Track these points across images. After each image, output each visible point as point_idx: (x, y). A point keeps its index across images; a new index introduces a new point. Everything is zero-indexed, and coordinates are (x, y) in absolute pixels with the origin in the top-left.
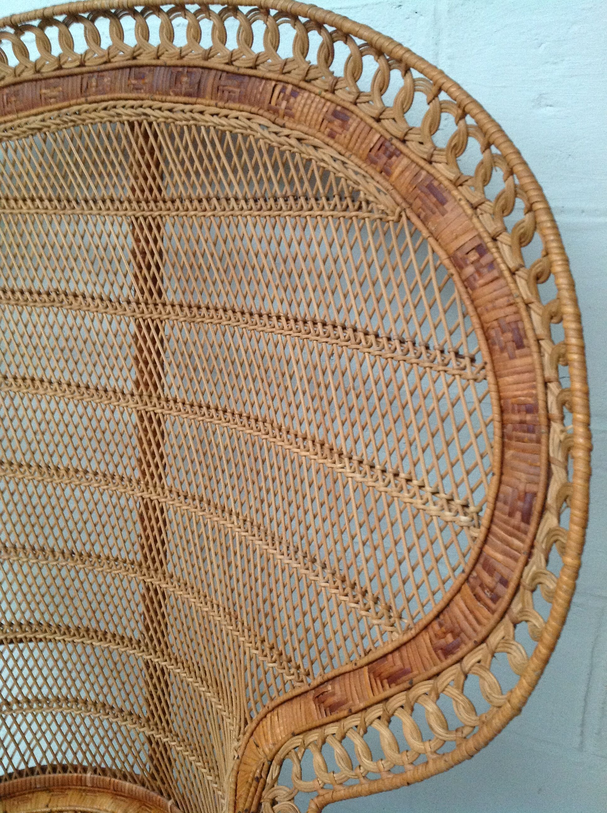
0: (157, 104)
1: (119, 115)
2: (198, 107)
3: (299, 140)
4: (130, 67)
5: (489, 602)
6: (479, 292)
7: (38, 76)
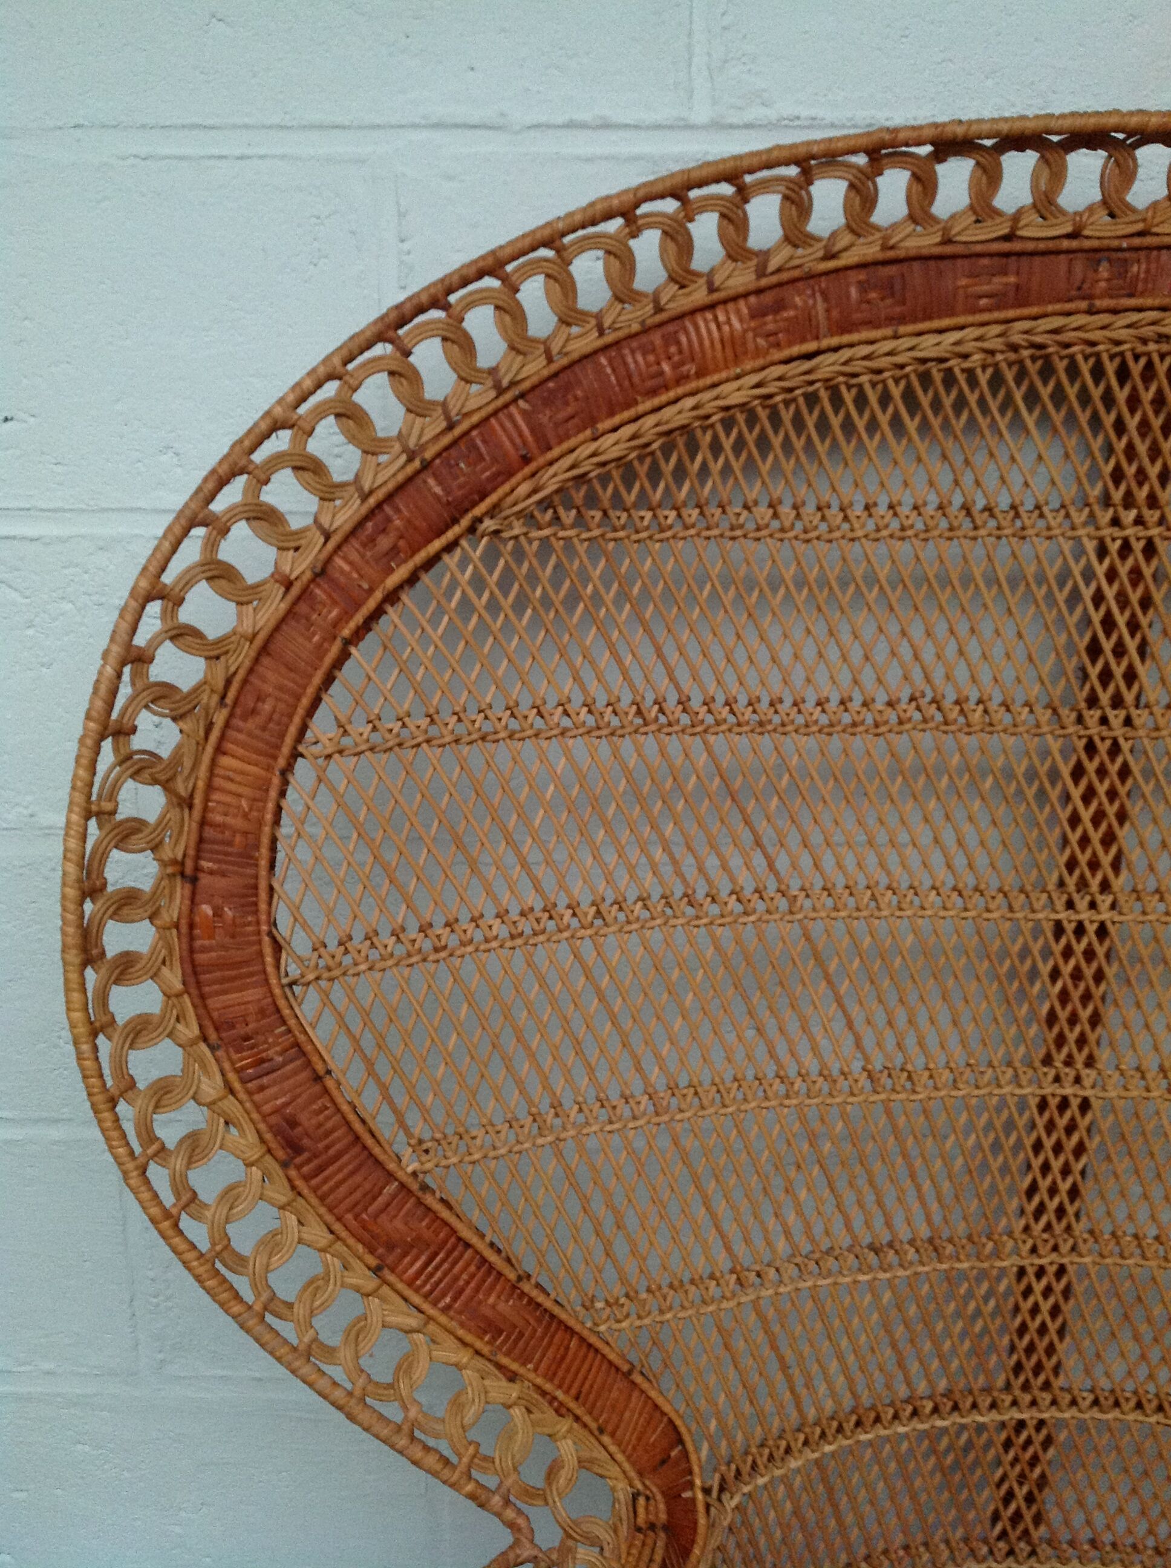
7: (947, 249)
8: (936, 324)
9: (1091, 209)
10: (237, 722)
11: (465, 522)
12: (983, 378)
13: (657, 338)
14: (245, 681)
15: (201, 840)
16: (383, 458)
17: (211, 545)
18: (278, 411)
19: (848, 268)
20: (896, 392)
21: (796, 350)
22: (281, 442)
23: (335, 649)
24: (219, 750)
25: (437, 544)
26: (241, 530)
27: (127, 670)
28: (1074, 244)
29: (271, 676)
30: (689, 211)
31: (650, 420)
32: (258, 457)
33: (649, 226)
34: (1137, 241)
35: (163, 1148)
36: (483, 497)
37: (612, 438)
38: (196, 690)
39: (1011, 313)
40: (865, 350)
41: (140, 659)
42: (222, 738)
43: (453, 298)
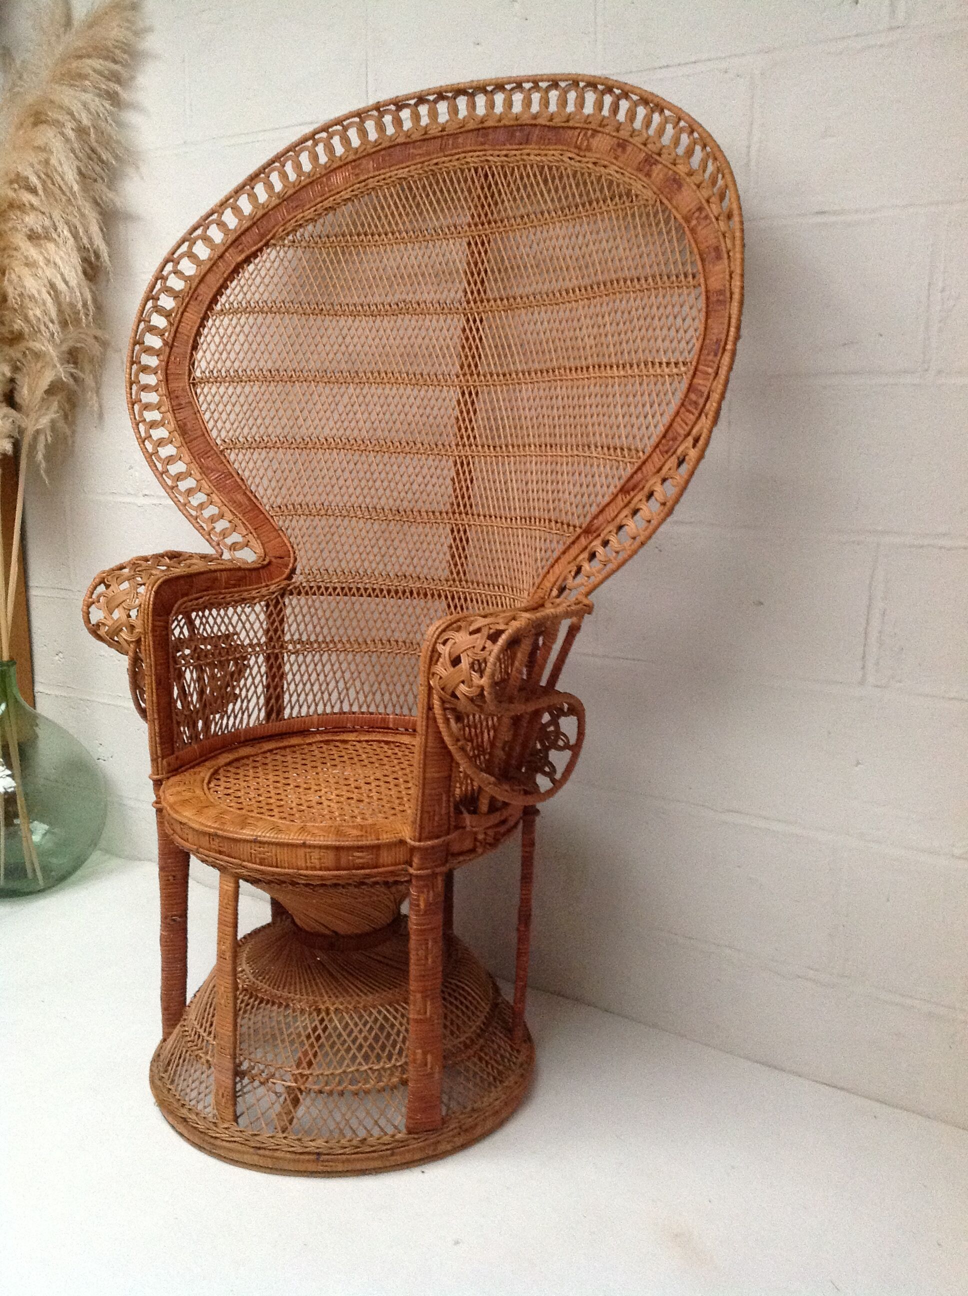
0: (497, 153)
2: (526, 151)
3: (595, 163)
5: (694, 411)
6: (699, 234)
7: (408, 140)
8: (403, 165)
10: (190, 302)
11: (264, 241)
12: (419, 186)
13: (324, 179)
14: (195, 290)
15: (174, 337)
16: (243, 222)
18: (215, 208)
20: (394, 193)
21: (363, 178)
22: (215, 216)
23: (222, 282)
24: (184, 310)
25: (254, 248)
27: (159, 281)
29: (202, 289)
30: (331, 136)
31: (320, 205)
32: (207, 221)
33: (320, 141)
34: (459, 130)
35: (144, 420)
36: (270, 232)
38: (181, 291)
39: (424, 160)
40: (382, 177)
41: (164, 278)
42: (186, 307)
43: (266, 170)
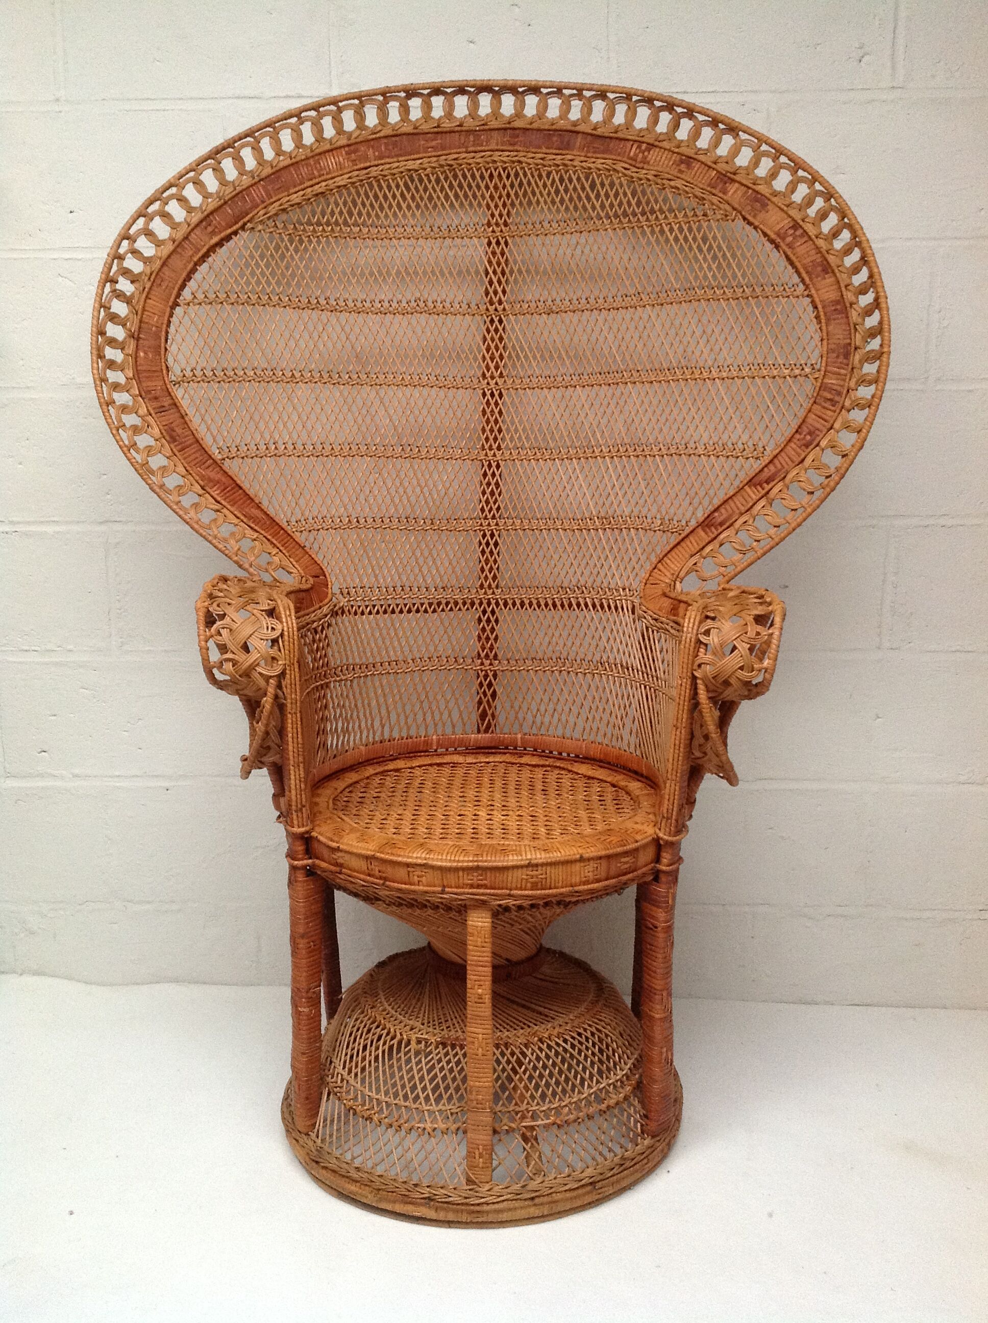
1: (494, 162)
2: (569, 157)
3: (655, 176)
4: (505, 129)
5: (831, 407)
6: (798, 249)
7: (415, 131)
8: (413, 157)
9: (465, 117)
10: (154, 288)
11: (240, 224)
12: (433, 179)
13: (312, 161)
14: (157, 274)
15: (140, 327)
16: (210, 200)
17: (147, 224)
18: (172, 181)
19: (380, 138)
20: (401, 184)
21: (362, 166)
22: (173, 190)
23: (191, 265)
24: (147, 297)
25: (229, 231)
26: (157, 219)
27: (116, 261)
28: (459, 128)
29: (167, 273)
30: (321, 116)
31: (309, 190)
32: (165, 195)
33: (307, 120)
34: (482, 128)
35: (124, 425)
36: (247, 214)
37: (295, 195)
38: (140, 274)
39: (439, 153)
40: (388, 166)
41: (121, 258)
42: (148, 293)
43: (236, 145)
